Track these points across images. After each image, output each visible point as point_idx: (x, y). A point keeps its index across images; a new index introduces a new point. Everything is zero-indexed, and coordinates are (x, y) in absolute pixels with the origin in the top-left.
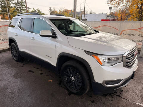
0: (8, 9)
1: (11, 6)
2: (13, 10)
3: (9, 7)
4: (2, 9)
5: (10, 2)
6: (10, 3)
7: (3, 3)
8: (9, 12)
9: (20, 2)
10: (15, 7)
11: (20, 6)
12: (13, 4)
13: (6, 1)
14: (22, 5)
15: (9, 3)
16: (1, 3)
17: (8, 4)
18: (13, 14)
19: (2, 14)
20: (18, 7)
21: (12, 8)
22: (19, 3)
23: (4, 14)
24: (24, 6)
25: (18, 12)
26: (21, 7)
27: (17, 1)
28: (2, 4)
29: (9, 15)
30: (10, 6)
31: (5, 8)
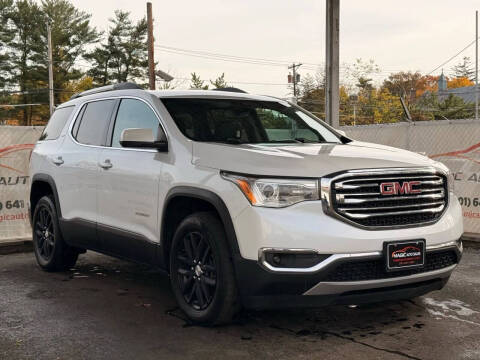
0: (57, 86)
1: (75, 71)
3: (63, 77)
4: (24, 89)
5: (73, 50)
6: (69, 56)
7: (33, 53)
9: (125, 45)
10: (94, 73)
11: (123, 68)
12: (88, 57)
13: (50, 46)
14: (135, 63)
15: (65, 52)
16: (24, 58)
17: (57, 59)
20: (110, 71)
21: (79, 81)
22: (116, 53)
24: (144, 64)
26: (126, 74)
27: (106, 42)
28: (29, 63)
30: (70, 70)
31: (41, 82)
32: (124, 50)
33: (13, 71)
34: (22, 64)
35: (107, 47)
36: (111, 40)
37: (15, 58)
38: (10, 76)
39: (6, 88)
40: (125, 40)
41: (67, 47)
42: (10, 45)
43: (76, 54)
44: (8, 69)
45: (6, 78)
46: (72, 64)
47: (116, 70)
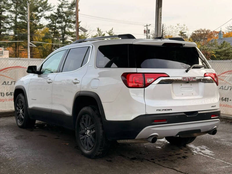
0: (32, 32)
1: (40, 25)
2: (44, 35)
3: (34, 27)
4: (15, 33)
5: (40, 14)
6: (38, 17)
7: (20, 15)
8: (31, 40)
9: (65, 13)
10: (50, 26)
11: (64, 24)
12: (47, 18)
13: (28, 12)
14: (70, 21)
15: (36, 15)
16: (16, 17)
17: (32, 19)
18: (41, 45)
19: (14, 45)
20: (58, 25)
21: (42, 30)
22: (61, 17)
23: (20, 44)
24: (74, 22)
25: (56, 39)
26: (65, 27)
27: (56, 11)
29: (31, 48)
30: (38, 24)
31: (24, 30)
32: (64, 15)
33: (10, 24)
34: (15, 21)
35: (56, 13)
36: (58, 10)
37: (12, 17)
38: (9, 26)
39: (7, 32)
40: (65, 10)
41: (37, 13)
42: (9, 11)
43: (41, 16)
44: (8, 23)
45: (7, 27)
46: (39, 21)
47: (60, 25)
